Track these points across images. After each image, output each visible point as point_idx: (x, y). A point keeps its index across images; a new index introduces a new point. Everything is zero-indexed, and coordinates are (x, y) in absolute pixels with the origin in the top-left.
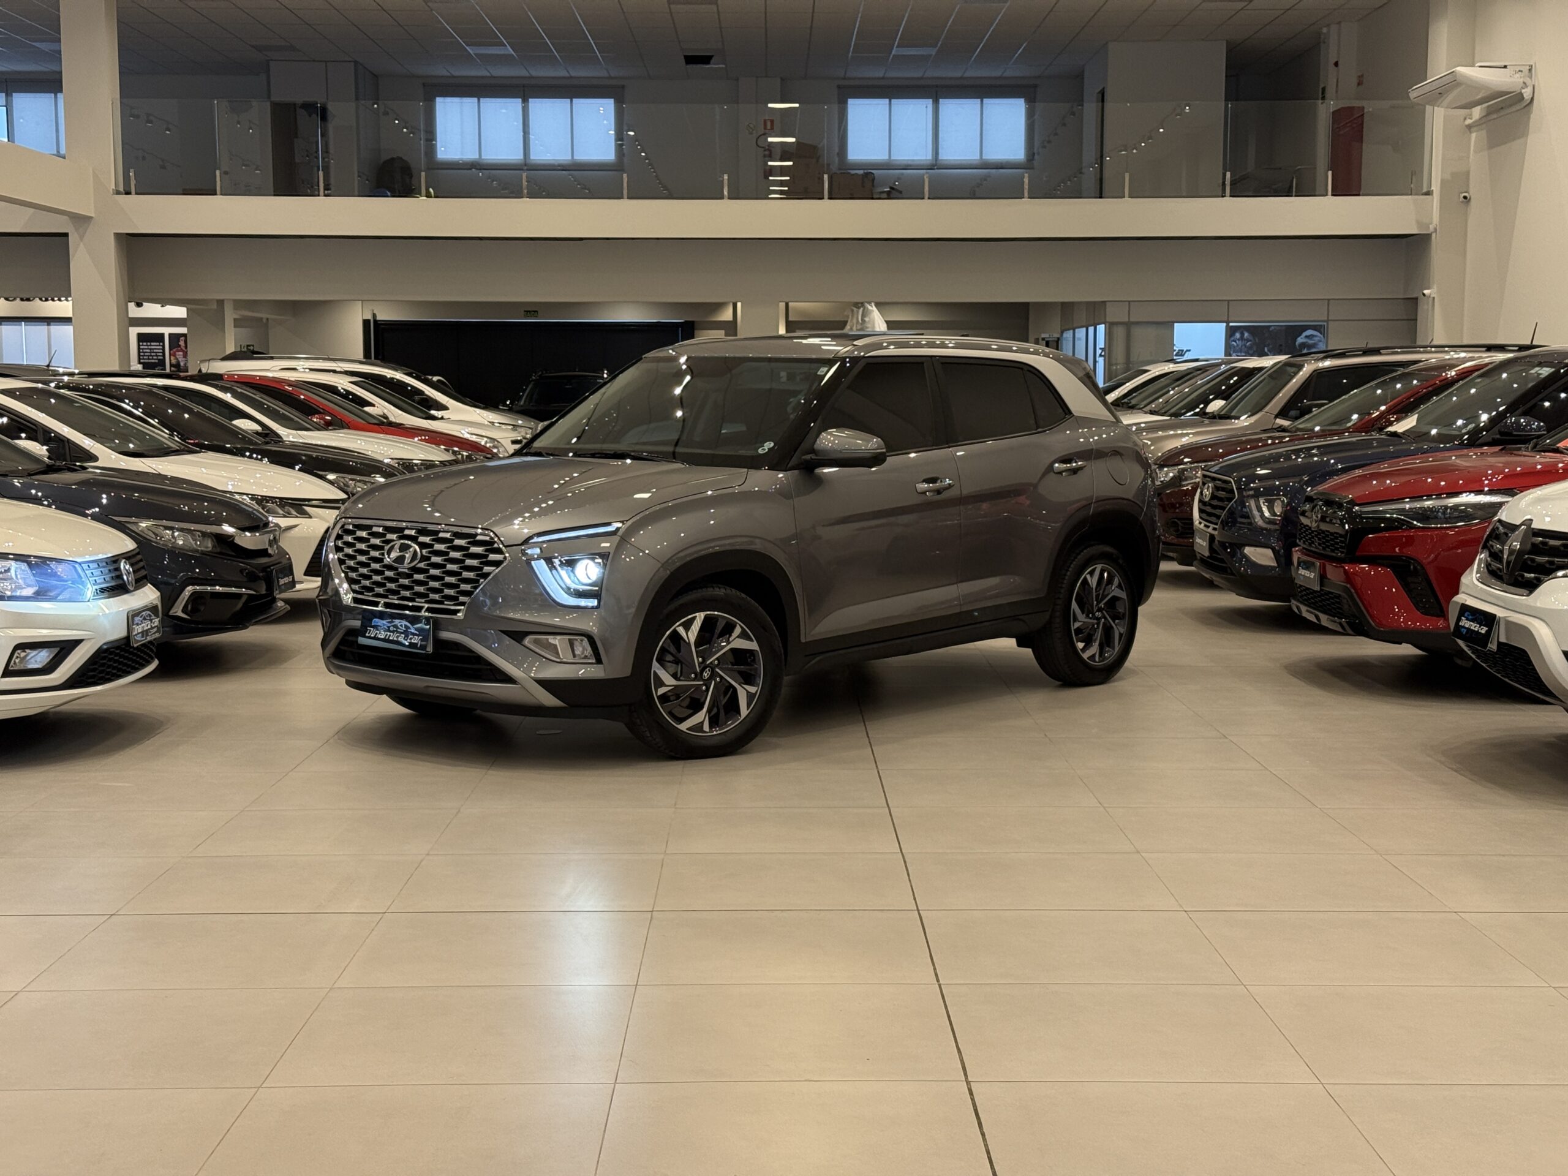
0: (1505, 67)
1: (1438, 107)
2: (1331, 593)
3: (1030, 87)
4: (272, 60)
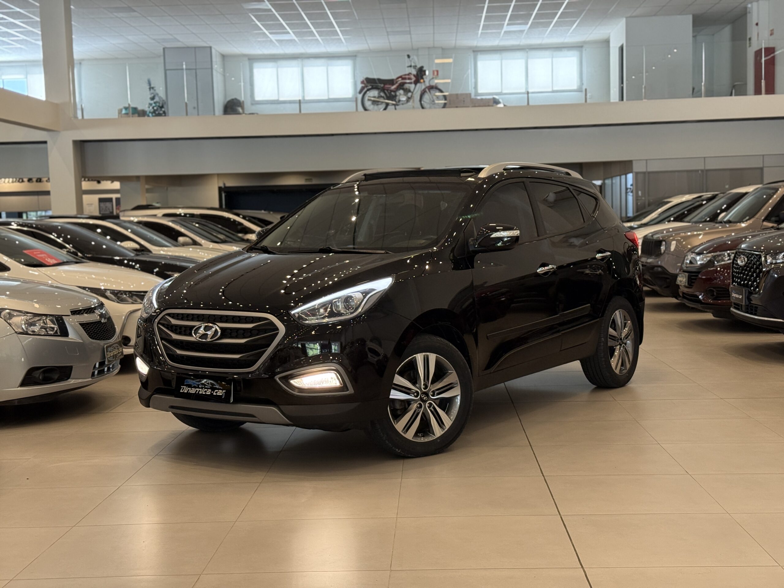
3: (579, 47)
4: (166, 48)
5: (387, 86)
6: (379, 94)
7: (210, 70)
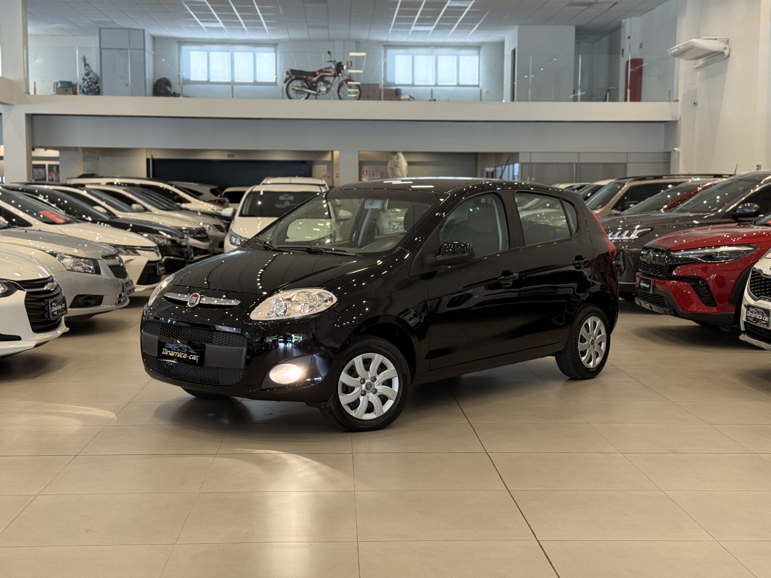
0: (716, 39)
1: (682, 58)
2: (658, 295)
3: (478, 47)
4: (102, 28)
5: (309, 78)
6: (302, 84)
7: (143, 51)
